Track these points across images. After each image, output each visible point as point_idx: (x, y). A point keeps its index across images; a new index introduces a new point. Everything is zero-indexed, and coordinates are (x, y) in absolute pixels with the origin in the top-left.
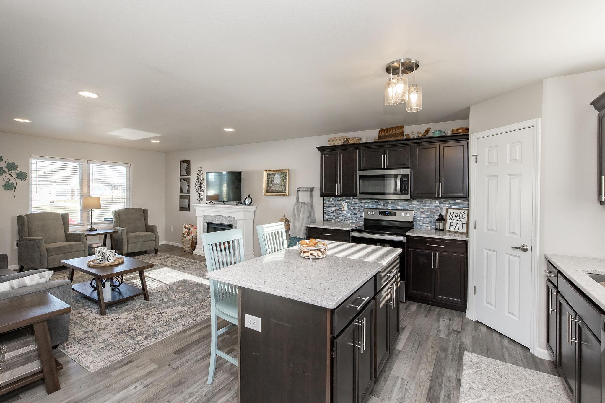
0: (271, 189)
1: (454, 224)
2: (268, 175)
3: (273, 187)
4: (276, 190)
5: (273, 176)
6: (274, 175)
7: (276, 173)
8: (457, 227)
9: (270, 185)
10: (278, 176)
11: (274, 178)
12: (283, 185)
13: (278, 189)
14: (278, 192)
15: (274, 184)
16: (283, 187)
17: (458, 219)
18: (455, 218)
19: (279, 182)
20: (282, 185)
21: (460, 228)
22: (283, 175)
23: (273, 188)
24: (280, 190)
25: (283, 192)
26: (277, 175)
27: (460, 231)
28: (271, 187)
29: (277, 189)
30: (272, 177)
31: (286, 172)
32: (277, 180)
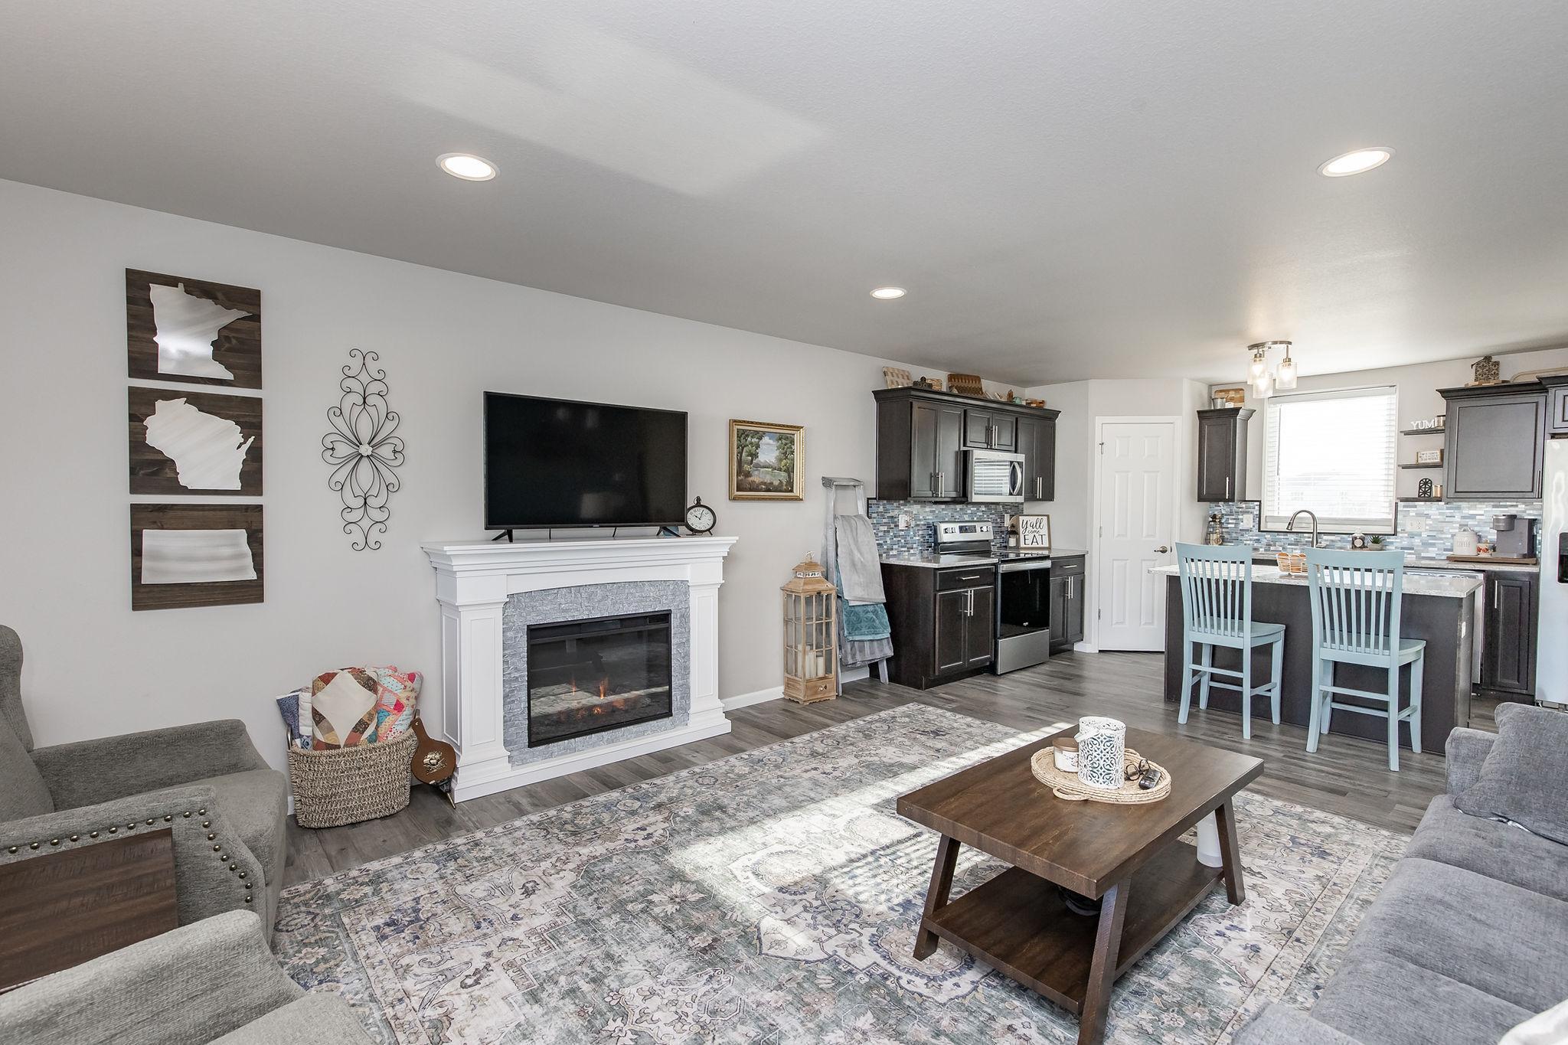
0: (750, 479)
1: (1030, 537)
2: (742, 434)
3: (756, 473)
4: (765, 484)
5: (755, 440)
6: (760, 438)
7: (764, 433)
8: (1035, 540)
9: (746, 467)
10: (771, 442)
11: (758, 446)
12: (783, 469)
13: (769, 481)
14: (768, 490)
15: (758, 466)
16: (783, 474)
17: (1035, 529)
18: (1030, 528)
19: (773, 460)
20: (780, 469)
21: (1040, 541)
22: (784, 441)
23: (757, 477)
24: (776, 483)
25: (783, 490)
26: (766, 439)
27: (1040, 545)
28: (748, 474)
29: (768, 479)
30: (751, 443)
31: (793, 432)
32: (768, 452)
